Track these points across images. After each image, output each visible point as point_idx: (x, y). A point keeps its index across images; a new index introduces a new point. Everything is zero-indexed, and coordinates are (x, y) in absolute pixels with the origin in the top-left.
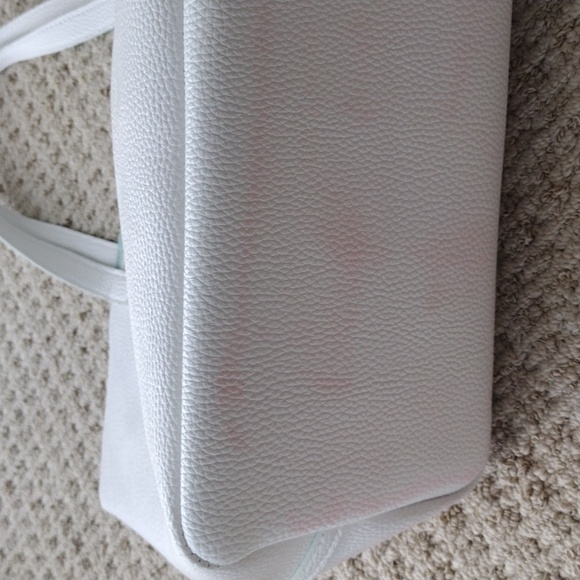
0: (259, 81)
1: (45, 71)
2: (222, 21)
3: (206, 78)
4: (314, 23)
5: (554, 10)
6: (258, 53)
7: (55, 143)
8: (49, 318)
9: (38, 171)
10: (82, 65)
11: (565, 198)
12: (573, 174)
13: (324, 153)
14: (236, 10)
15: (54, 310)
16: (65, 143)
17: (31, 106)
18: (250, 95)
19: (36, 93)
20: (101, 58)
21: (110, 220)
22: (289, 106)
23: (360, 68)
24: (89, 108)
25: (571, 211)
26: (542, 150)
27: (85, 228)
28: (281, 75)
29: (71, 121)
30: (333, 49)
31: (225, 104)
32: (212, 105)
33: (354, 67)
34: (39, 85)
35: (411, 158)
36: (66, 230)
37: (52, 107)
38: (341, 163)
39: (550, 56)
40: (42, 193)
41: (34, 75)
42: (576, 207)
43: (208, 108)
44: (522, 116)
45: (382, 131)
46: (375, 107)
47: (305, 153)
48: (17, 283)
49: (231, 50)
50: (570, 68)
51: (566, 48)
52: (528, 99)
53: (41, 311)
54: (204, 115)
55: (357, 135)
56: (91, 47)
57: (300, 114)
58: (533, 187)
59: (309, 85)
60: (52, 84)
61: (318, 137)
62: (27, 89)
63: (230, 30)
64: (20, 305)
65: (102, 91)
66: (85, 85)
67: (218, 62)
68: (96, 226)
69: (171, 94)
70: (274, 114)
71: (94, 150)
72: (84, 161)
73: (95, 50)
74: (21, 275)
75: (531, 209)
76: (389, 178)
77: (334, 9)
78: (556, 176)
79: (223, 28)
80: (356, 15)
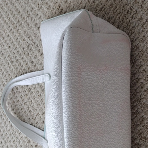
0: (80, 133)
1: (25, 88)
2: (71, 122)
3: (69, 134)
4: (90, 118)
5: (139, 99)
6: (79, 127)
7: (28, 105)
8: (28, 145)
9: (24, 111)
10: (34, 89)
11: (145, 141)
12: (146, 136)
13: (94, 144)
14: (74, 119)
15: (29, 144)
16: (30, 105)
17: (22, 95)
18: (78, 136)
19: (23, 93)
20: (38, 88)
21: (42, 125)
22: (86, 137)
23: (100, 125)
24: (36, 99)
25: (146, 144)
26: (139, 129)
27: (36, 126)
28: (84, 131)
29: (32, 101)
30: (94, 122)
31: (73, 139)
32: (70, 139)
33: (99, 125)
34: (24, 91)
35: (111, 141)
36: (31, 126)
37: (27, 97)
38: (97, 146)
39: (139, 109)
40: (25, 116)
41: (22, 89)
42: (147, 143)
43: (69, 140)
44: (134, 121)
45: (105, 137)
46: (103, 132)
47: (90, 146)
48: (20, 135)
49: (74, 128)
50: (144, 113)
51: (142, 108)
52: (135, 118)
53: (26, 143)
54: (69, 142)
55: (100, 139)
56: (36, 85)
57: (88, 138)
58: (137, 137)
59: (90, 131)
60: (27, 92)
61: (92, 142)
62: (21, 91)
63: (73, 124)
64: (21, 141)
65: (39, 96)
66: (35, 94)
67: (71, 131)
68: (38, 126)
69: (61, 134)
70: (83, 139)
71: (37, 108)
72: (35, 110)
73: (36, 86)
74: (20, 134)
75: (138, 142)
76: (107, 146)
77: (94, 114)
78: (142, 136)
79: (72, 123)
80: (98, 114)
